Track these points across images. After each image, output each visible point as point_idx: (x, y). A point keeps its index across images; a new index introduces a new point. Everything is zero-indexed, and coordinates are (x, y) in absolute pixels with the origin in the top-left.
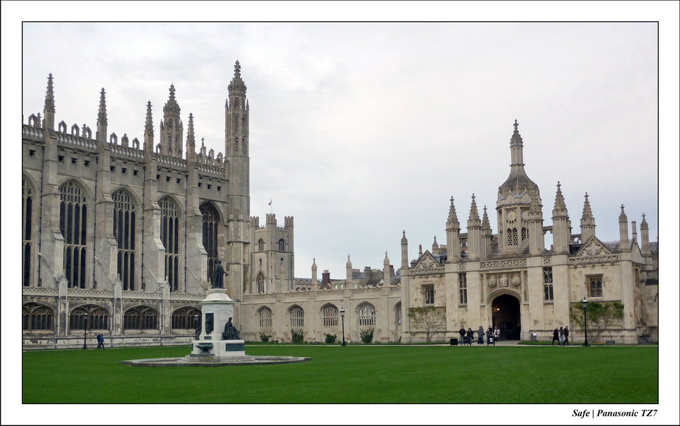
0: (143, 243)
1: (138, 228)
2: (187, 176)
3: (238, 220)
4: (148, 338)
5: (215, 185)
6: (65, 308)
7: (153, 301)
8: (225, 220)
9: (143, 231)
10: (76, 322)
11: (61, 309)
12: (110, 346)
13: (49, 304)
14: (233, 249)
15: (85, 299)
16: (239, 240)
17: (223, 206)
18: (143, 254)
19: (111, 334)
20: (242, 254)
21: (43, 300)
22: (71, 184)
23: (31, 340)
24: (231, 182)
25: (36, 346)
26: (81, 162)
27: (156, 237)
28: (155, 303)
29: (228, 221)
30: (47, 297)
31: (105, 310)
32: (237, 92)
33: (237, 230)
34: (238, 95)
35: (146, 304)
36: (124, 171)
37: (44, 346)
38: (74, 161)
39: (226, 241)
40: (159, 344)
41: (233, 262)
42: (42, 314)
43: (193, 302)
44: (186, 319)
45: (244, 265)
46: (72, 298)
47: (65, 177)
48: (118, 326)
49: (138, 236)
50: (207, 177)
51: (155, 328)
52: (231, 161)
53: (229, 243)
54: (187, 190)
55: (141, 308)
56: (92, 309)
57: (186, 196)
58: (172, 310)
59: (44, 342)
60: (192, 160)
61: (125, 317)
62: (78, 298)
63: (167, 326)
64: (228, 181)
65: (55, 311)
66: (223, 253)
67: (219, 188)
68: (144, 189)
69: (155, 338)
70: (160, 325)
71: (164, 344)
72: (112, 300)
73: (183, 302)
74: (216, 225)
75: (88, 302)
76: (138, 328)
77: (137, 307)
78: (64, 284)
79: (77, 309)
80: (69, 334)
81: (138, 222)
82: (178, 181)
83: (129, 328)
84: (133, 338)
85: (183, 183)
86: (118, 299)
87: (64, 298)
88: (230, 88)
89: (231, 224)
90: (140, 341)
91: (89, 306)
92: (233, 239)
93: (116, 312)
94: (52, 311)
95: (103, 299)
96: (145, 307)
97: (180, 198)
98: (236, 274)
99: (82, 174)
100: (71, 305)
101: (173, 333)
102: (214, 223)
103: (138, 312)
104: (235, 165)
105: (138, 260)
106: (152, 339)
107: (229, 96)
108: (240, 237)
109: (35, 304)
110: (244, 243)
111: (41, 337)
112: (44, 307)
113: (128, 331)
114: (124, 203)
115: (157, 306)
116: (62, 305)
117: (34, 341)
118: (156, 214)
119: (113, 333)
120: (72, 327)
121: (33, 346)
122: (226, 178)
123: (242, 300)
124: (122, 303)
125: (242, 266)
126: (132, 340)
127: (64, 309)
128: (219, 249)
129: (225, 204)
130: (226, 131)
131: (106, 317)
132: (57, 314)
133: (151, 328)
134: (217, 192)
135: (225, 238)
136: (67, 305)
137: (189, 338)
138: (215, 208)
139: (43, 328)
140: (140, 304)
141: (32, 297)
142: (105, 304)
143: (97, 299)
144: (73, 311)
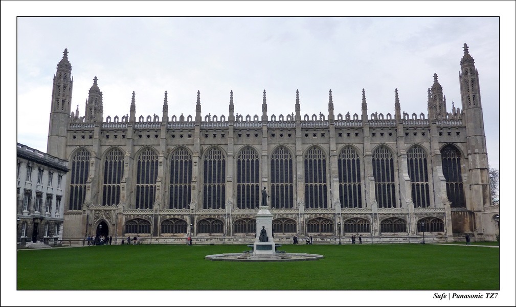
0: (399, 177)
1: (395, 168)
2: (429, 130)
3: (475, 153)
4: (399, 238)
5: (454, 132)
6: (340, 219)
7: (402, 214)
8: (466, 155)
9: (398, 169)
10: (349, 228)
11: (337, 221)
12: (371, 243)
13: (330, 218)
14: (473, 174)
15: (353, 214)
16: (477, 167)
17: (463, 145)
18: (399, 184)
19: (372, 235)
20: (480, 178)
21: (326, 216)
22: (348, 148)
23: (321, 238)
24: (467, 127)
25: (323, 242)
26: (353, 135)
27: (405, 173)
28: (403, 216)
29: (468, 155)
30: (328, 214)
31: (367, 221)
32: (466, 64)
33: (474, 160)
34: (467, 66)
35: (396, 216)
36: (382, 134)
37: (328, 242)
38: (348, 135)
39: (467, 169)
40: (408, 242)
41: (473, 183)
42: (327, 224)
43: (434, 214)
44: (430, 225)
45: (483, 185)
46: (345, 214)
47: (343, 145)
48: (376, 230)
49: (396, 173)
50: (446, 127)
51: (405, 231)
52: (466, 113)
53: (470, 170)
54: (430, 139)
55: (393, 218)
56: (358, 220)
57: (430, 143)
58: (417, 219)
59: (329, 240)
60: (432, 119)
61: (382, 225)
62: (348, 214)
63: (413, 230)
64: (465, 127)
65: (334, 222)
66: (466, 178)
67: (458, 134)
68: (397, 143)
69: (405, 238)
70: (408, 229)
71: (411, 242)
72: (371, 214)
73: (426, 214)
74: (459, 159)
75: (355, 216)
76: (392, 231)
77: (390, 218)
78: (338, 206)
79: (349, 220)
80: (344, 235)
81: (395, 164)
82: (423, 134)
83: (385, 231)
84: (388, 238)
85: (427, 135)
86: (375, 214)
87: (339, 214)
88: (462, 63)
89: (470, 157)
90: (393, 240)
91: (357, 219)
92: (472, 167)
93: (374, 222)
94: (332, 222)
95: (365, 214)
96: (396, 218)
97: (426, 145)
98: (477, 192)
99: (354, 141)
100: (344, 218)
101: (419, 235)
102: (456, 158)
103: (391, 221)
104: (469, 115)
105: (397, 188)
106: (402, 239)
107: (462, 69)
108: (477, 165)
109: (322, 218)
110: (481, 169)
111: (326, 237)
112: (327, 220)
113: (384, 234)
114: (384, 154)
115: (405, 217)
116: (338, 219)
117: (323, 239)
118: (403, 158)
119: (373, 235)
120: (345, 231)
121: (322, 242)
122: (464, 126)
123: (483, 210)
124: (378, 216)
125: (481, 186)
126: (387, 239)
127: (340, 221)
128: (463, 175)
129: (464, 144)
130: (461, 93)
131: (368, 225)
132: (335, 223)
133: (402, 231)
134: (457, 137)
135: (466, 167)
136: (342, 218)
137: (432, 238)
138: (456, 147)
139: (328, 232)
140: (392, 216)
141: (320, 214)
142: (367, 217)
143: (361, 214)
144: (346, 222)
